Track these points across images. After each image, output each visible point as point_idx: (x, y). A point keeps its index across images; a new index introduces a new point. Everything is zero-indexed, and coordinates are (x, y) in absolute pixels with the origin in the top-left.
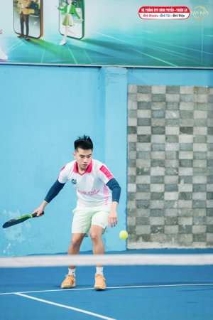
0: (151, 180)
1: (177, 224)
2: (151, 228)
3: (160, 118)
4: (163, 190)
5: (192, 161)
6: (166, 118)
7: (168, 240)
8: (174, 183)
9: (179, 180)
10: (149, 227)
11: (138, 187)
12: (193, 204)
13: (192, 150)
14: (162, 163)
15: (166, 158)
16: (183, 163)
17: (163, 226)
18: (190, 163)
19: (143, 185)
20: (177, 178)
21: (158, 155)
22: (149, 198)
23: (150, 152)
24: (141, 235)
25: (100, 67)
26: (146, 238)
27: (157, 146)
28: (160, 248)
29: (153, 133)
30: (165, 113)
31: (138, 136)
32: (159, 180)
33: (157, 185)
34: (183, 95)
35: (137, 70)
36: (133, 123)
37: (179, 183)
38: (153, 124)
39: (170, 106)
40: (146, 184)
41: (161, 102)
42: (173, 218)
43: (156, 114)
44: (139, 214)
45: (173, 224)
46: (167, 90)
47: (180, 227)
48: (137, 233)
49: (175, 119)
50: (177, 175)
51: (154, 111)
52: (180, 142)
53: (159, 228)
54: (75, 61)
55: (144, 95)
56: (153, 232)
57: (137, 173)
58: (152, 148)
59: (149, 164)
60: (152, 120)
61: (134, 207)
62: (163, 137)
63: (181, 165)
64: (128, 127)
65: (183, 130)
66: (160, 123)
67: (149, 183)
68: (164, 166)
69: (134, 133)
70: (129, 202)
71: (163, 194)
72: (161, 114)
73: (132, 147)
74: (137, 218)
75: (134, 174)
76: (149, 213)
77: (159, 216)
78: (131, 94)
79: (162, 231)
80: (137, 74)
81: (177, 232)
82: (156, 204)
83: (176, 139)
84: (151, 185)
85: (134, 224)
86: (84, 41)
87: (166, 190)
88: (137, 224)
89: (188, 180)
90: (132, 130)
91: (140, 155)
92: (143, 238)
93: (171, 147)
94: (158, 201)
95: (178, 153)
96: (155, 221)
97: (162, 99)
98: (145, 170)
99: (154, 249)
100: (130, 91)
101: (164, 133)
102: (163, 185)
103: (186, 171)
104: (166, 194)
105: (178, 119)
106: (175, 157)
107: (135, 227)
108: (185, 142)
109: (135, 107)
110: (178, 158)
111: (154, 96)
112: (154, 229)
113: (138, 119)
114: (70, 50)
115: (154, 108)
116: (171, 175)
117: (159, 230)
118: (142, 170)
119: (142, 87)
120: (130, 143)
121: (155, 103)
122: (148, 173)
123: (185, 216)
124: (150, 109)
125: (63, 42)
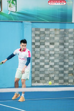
0: (40, 61)
1: (49, 76)
2: (40, 78)
3: (43, 39)
4: (44, 64)
5: (54, 54)
6: (45, 39)
7: (46, 82)
8: (48, 62)
9: (50, 61)
10: (39, 78)
11: (35, 63)
12: (54, 69)
13: (54, 51)
14: (43, 55)
15: (45, 53)
16: (51, 55)
17: (44, 77)
18: (53, 55)
19: (37, 63)
20: (49, 60)
21: (42, 52)
22: (39, 67)
23: (40, 51)
24: (37, 81)
25: (22, 22)
26: (38, 82)
27: (42, 49)
28: (43, 85)
29: (40, 45)
30: (44, 38)
31: (35, 46)
32: (42, 61)
33: (42, 63)
34: (51, 31)
35: (35, 23)
36: (34, 41)
37: (50, 62)
38: (41, 42)
39: (46, 35)
40: (38, 62)
41: (43, 34)
42: (48, 74)
43: (42, 38)
44: (36, 73)
45: (47, 77)
46: (45, 30)
47: (50, 77)
48: (35, 80)
49: (48, 40)
50: (49, 59)
51: (41, 37)
52: (50, 48)
53: (42, 78)
54: (13, 19)
55: (37, 31)
56: (41, 79)
57: (35, 59)
58: (40, 50)
59: (39, 55)
60: (40, 40)
61: (34, 70)
62: (44, 46)
63: (50, 56)
64: (32, 43)
65: (51, 44)
66: (43, 41)
67: (39, 62)
68: (44, 56)
69: (34, 45)
70: (33, 69)
71: (44, 66)
72: (43, 38)
73: (33, 49)
74: (35, 74)
75: (34, 59)
76: (39, 73)
77: (43, 74)
78: (33, 31)
79: (44, 79)
80: (35, 24)
81: (49, 79)
82: (42, 69)
83: (48, 47)
84: (40, 63)
85: (34, 77)
86: (16, 13)
87: (45, 64)
88: (35, 77)
89: (53, 61)
90: (33, 44)
91: (36, 53)
92: (37, 82)
93: (47, 50)
94: (42, 68)
95: (49, 52)
96: (41, 75)
97: (44, 33)
98: (38, 57)
99: (41, 86)
100: (33, 30)
101: (44, 45)
102: (44, 63)
103: (52, 58)
104: (45, 66)
105: (49, 40)
106: (48, 53)
107: (34, 78)
108: (51, 48)
109: (34, 36)
110: (49, 53)
111: (41, 32)
112: (41, 78)
113: (35, 40)
114: (12, 16)
115: (41, 36)
116: (47, 59)
117: (43, 79)
118: (37, 57)
119: (37, 29)
120: (33, 48)
121: (41, 34)
122: (39, 59)
123: (52, 74)
124: (39, 36)
125: (9, 13)
